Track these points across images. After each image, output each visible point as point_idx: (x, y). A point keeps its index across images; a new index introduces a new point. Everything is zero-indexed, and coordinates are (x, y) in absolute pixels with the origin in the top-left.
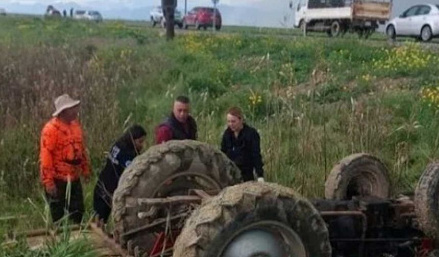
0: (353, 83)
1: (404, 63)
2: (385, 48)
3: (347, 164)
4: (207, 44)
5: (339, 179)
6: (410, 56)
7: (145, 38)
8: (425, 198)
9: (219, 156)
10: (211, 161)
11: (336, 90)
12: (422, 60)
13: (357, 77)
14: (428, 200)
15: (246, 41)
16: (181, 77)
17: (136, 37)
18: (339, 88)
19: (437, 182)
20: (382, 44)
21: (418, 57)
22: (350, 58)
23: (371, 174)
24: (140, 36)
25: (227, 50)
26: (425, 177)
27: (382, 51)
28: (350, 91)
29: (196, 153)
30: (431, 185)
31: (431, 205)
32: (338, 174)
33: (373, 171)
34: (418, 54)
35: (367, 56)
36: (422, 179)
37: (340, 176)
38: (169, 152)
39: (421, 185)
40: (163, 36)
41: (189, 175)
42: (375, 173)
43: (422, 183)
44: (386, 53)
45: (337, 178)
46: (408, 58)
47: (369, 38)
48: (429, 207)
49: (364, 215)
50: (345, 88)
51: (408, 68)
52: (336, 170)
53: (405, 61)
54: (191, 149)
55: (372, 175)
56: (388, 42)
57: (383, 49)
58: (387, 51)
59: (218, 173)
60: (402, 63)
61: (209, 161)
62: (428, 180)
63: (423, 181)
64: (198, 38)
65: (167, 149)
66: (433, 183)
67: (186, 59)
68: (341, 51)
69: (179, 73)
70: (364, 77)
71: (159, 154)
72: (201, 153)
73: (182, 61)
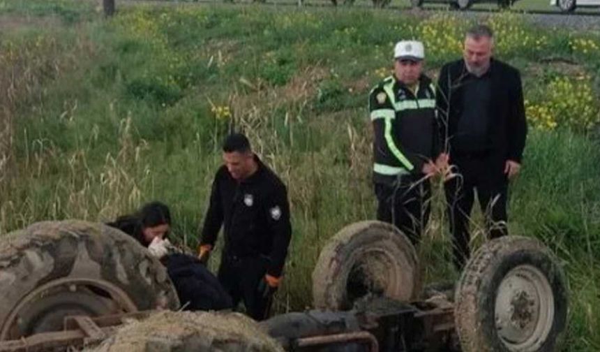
0: (362, 82)
1: (434, 48)
2: (409, 23)
3: (345, 241)
4: (162, 22)
5: (333, 266)
6: (442, 37)
7: (76, 14)
8: (473, 310)
9: (125, 246)
10: (110, 255)
11: (338, 92)
12: (459, 42)
13: (367, 73)
14: (477, 314)
15: (216, 16)
16: (119, 77)
17: (63, 13)
18: (342, 90)
19: (489, 281)
20: (404, 16)
21: (455, 38)
22: (359, 41)
23: (383, 253)
24: (69, 12)
25: (188, 30)
26: (470, 272)
27: (404, 28)
28: (359, 93)
29: (82, 245)
30: (481, 287)
31: (483, 322)
32: (332, 260)
33: (387, 248)
34: (453, 33)
35: (383, 37)
36: (466, 276)
37: (334, 262)
38: (32, 245)
39: (464, 288)
40: (101, 11)
41: (72, 283)
42: (391, 251)
43: (466, 283)
44: (409, 30)
45: (330, 266)
46: (439, 40)
47: (386, 6)
48: (479, 324)
49: (373, 337)
50: (351, 90)
51: (440, 56)
52: (328, 252)
53: (435, 44)
54: (72, 238)
55: (386, 256)
56: (413, 11)
57: (405, 25)
58: (411, 28)
59: (125, 275)
60: (431, 47)
61: (105, 256)
62: (475, 279)
63: (467, 279)
64: (149, 13)
65: (27, 241)
66: (484, 283)
67: (127, 48)
68: (346, 30)
69: (114, 70)
70: (377, 71)
71: (14, 252)
72: (90, 243)
73: (121, 51)
